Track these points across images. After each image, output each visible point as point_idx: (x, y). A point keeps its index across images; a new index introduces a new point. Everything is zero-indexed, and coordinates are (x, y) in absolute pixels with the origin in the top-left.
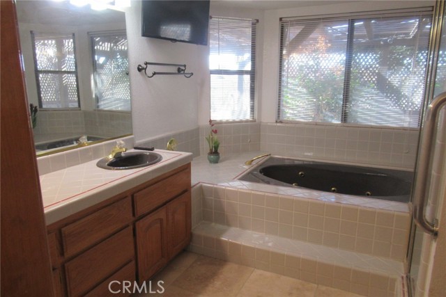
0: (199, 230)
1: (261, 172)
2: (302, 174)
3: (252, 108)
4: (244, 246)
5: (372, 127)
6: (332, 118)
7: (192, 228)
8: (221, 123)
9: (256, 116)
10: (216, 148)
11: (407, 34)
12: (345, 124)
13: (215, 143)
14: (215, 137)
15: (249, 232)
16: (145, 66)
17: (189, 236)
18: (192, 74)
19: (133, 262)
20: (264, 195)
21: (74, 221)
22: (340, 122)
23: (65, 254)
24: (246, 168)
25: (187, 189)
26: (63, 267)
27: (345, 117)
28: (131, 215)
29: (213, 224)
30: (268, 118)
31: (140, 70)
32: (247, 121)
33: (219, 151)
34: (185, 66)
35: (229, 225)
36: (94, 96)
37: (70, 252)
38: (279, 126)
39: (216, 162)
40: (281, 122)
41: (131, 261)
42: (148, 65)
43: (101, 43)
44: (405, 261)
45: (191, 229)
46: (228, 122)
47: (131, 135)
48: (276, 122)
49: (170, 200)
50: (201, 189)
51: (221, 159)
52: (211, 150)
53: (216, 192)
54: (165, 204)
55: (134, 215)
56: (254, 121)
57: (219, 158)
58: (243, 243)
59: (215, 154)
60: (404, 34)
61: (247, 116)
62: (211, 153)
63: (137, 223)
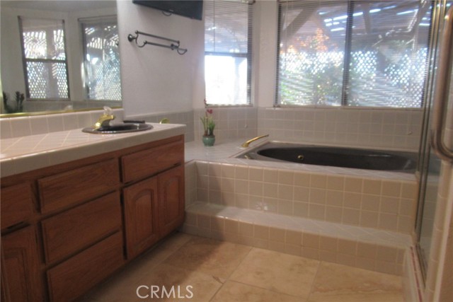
0: (192, 209)
1: (258, 153)
2: (301, 158)
3: (249, 92)
4: (241, 223)
5: (373, 109)
6: (332, 101)
7: (186, 208)
8: (216, 106)
9: (253, 101)
10: (211, 130)
11: (405, 28)
12: (346, 107)
13: (211, 124)
14: (211, 118)
15: (247, 210)
16: (136, 35)
17: (183, 215)
18: (186, 51)
19: (121, 233)
20: (262, 170)
21: (53, 174)
22: (339, 105)
23: (42, 209)
24: (243, 149)
25: (180, 164)
26: (40, 224)
27: (345, 100)
28: (119, 179)
29: (208, 204)
30: (266, 103)
31: (130, 40)
32: (244, 106)
33: (214, 134)
34: (178, 42)
35: (224, 203)
36: (84, 86)
37: (47, 208)
38: (276, 111)
39: (211, 144)
40: (279, 106)
41: (117, 231)
42: (139, 35)
43: (93, 39)
44: (413, 233)
45: (184, 207)
46: (223, 106)
47: (121, 107)
48: (274, 107)
49: (162, 172)
50: (196, 167)
51: (216, 142)
52: (206, 132)
53: (210, 169)
54: (156, 174)
55: (121, 180)
56: (251, 105)
57: (214, 141)
58: (240, 220)
59: (210, 136)
60: (402, 28)
61: (243, 100)
62: (206, 135)
63: (125, 190)
